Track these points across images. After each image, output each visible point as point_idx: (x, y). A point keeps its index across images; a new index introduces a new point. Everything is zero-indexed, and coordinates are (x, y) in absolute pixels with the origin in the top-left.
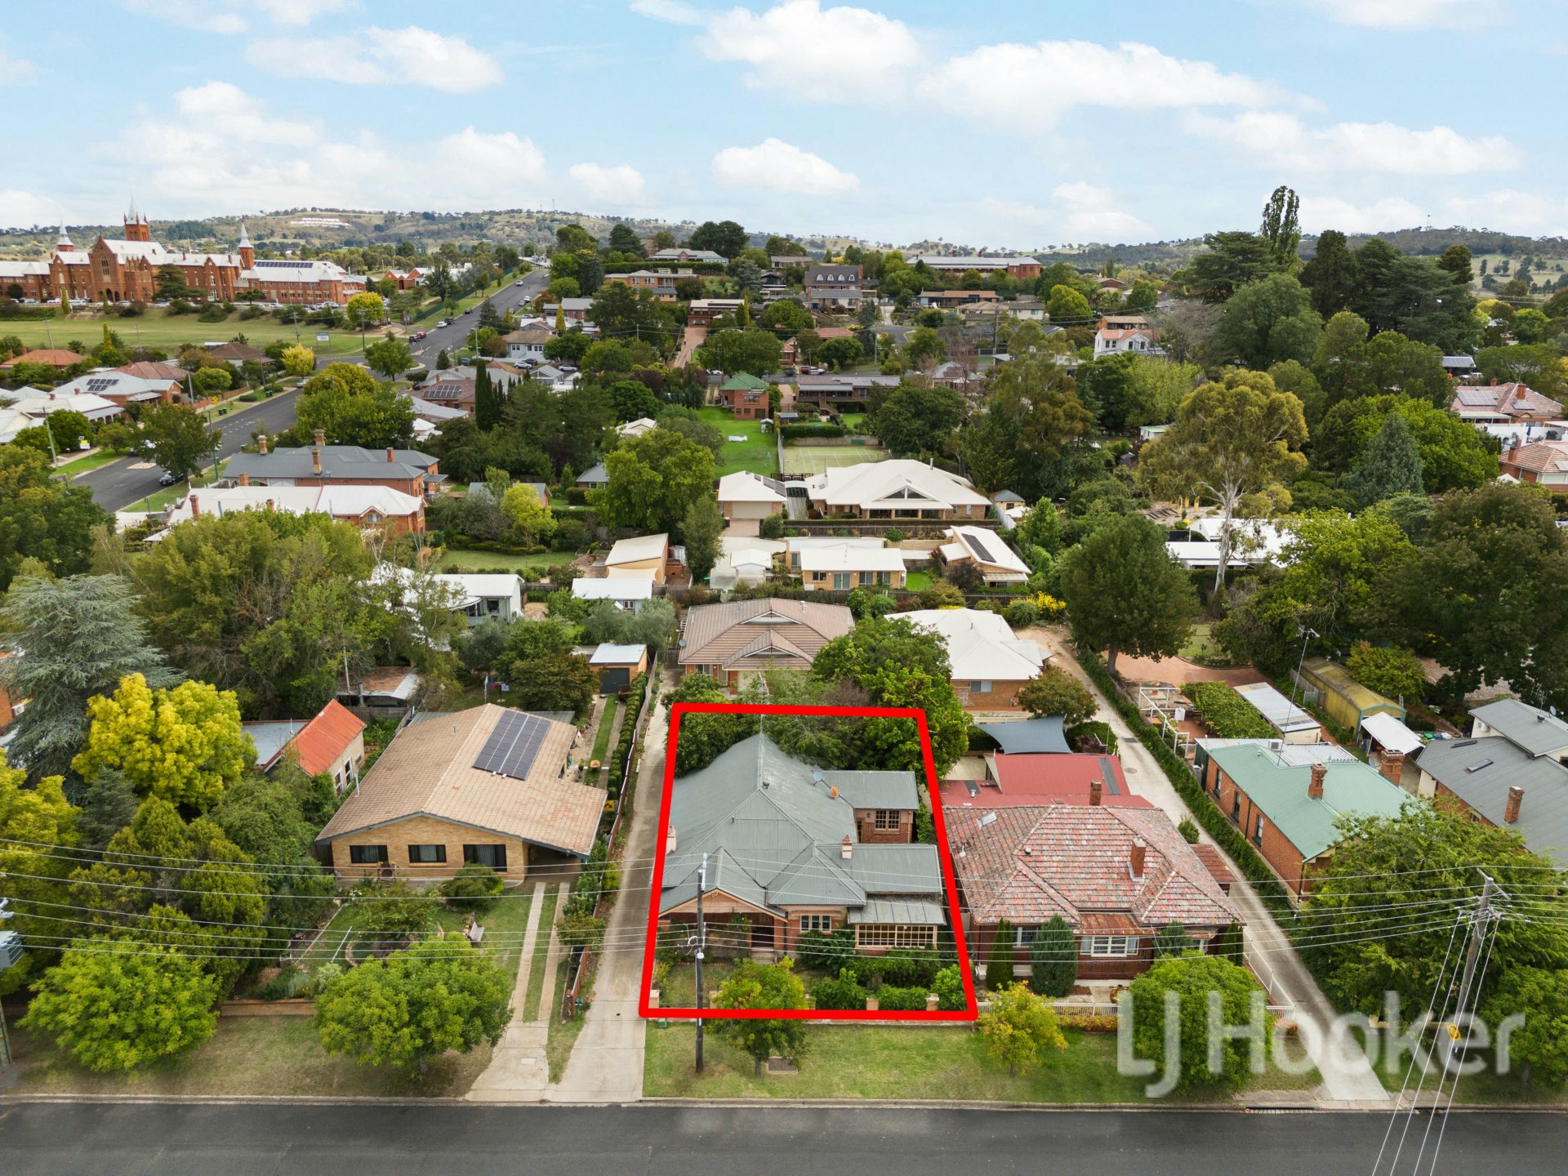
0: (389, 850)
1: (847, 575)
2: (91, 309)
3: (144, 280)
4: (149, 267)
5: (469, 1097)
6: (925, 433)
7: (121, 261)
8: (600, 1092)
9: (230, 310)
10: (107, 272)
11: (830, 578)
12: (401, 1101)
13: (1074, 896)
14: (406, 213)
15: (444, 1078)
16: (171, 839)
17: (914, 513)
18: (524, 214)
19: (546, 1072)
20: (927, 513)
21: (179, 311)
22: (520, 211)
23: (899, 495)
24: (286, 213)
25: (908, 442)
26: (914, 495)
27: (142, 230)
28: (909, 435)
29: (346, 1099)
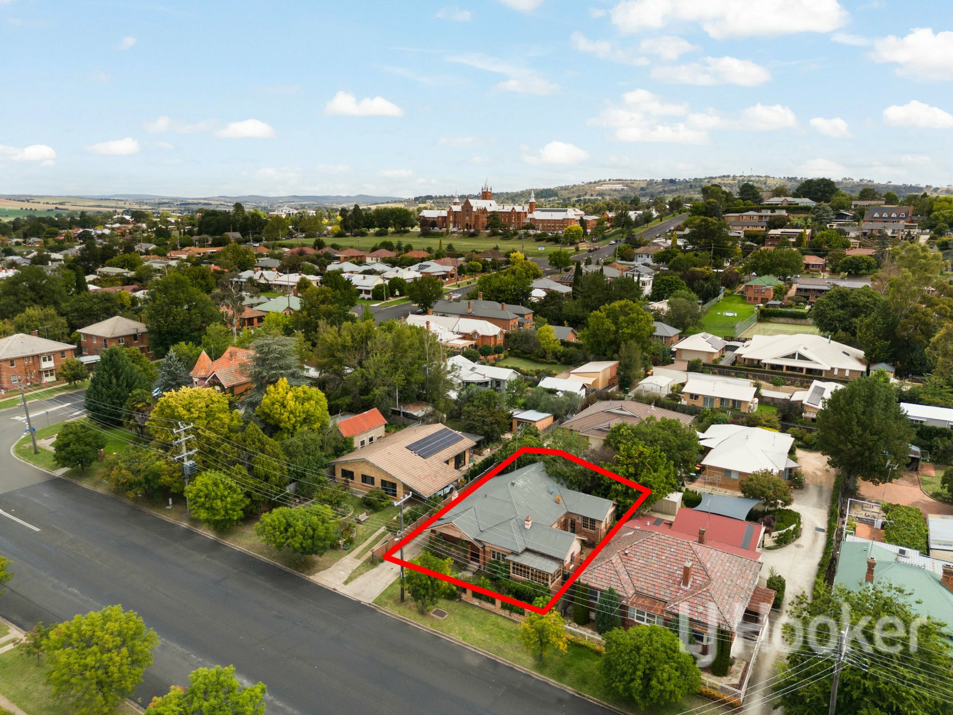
0: (355, 474)
1: (712, 399)
2: (458, 233)
3: (484, 220)
4: (487, 212)
5: (311, 577)
6: (844, 319)
7: (474, 209)
8: (358, 595)
9: (515, 234)
10: (468, 215)
11: (700, 400)
12: (288, 569)
13: (638, 584)
14: (660, 180)
15: (309, 567)
16: (253, 441)
17: (801, 369)
18: (731, 178)
19: (345, 579)
20: (809, 371)
21: (494, 234)
22: (729, 176)
23: (792, 356)
24: (595, 182)
25: (831, 324)
26: (802, 357)
27: (489, 194)
28: (832, 319)
29: (272, 562)
